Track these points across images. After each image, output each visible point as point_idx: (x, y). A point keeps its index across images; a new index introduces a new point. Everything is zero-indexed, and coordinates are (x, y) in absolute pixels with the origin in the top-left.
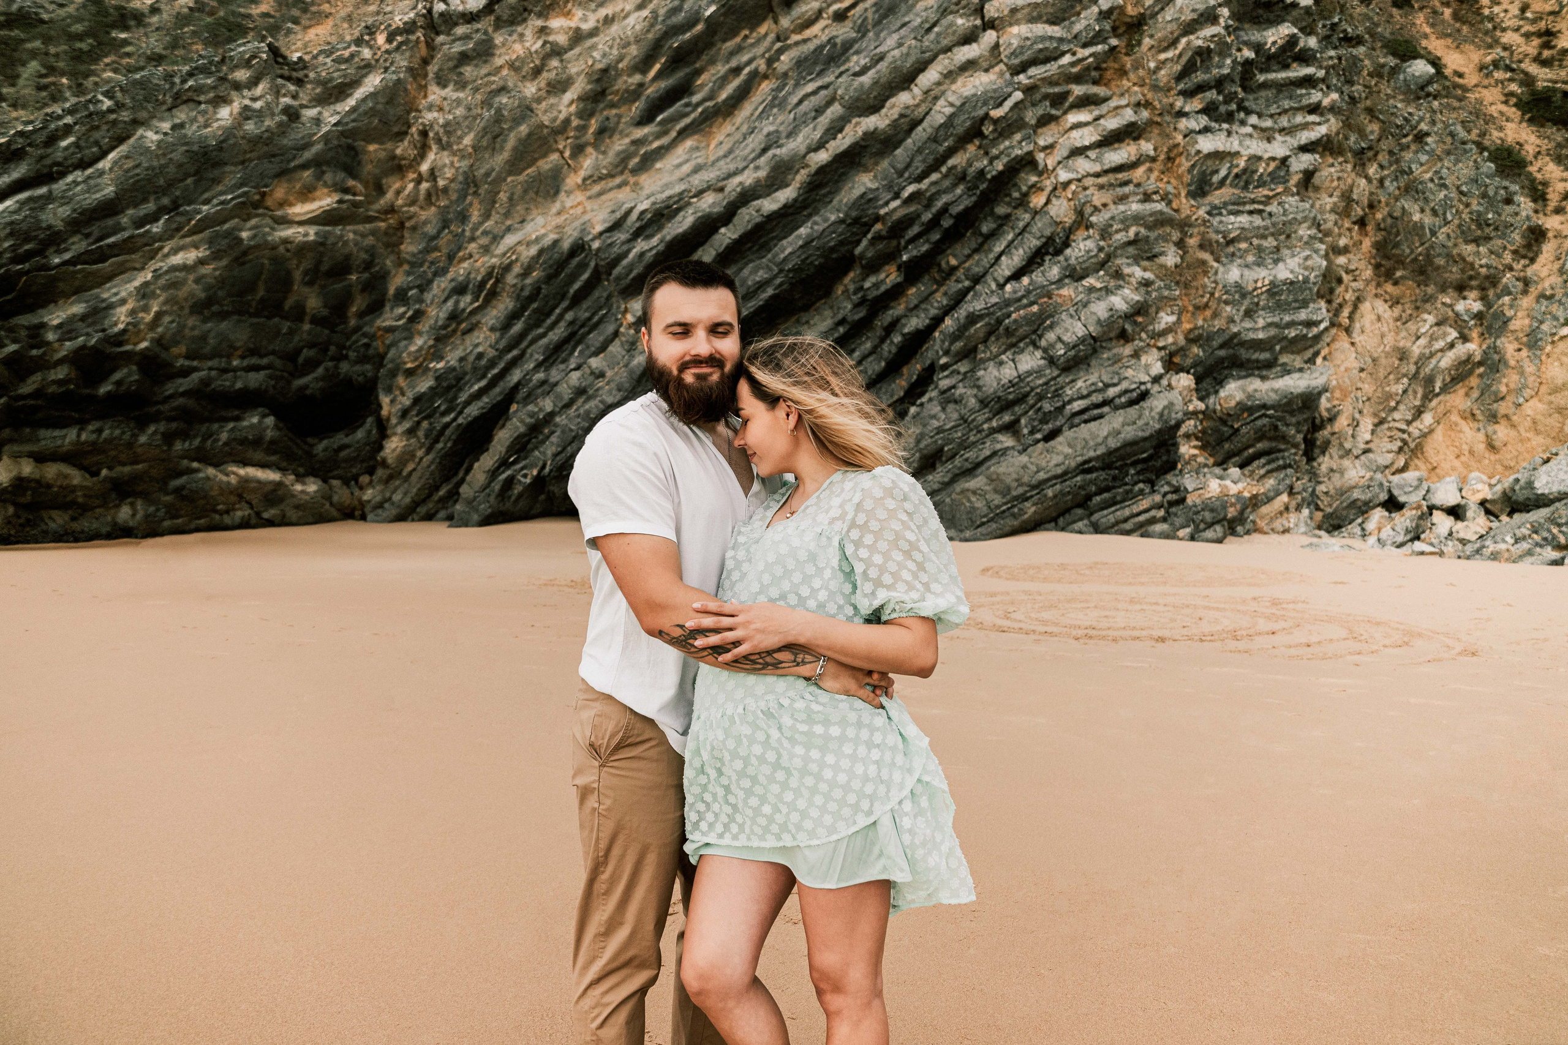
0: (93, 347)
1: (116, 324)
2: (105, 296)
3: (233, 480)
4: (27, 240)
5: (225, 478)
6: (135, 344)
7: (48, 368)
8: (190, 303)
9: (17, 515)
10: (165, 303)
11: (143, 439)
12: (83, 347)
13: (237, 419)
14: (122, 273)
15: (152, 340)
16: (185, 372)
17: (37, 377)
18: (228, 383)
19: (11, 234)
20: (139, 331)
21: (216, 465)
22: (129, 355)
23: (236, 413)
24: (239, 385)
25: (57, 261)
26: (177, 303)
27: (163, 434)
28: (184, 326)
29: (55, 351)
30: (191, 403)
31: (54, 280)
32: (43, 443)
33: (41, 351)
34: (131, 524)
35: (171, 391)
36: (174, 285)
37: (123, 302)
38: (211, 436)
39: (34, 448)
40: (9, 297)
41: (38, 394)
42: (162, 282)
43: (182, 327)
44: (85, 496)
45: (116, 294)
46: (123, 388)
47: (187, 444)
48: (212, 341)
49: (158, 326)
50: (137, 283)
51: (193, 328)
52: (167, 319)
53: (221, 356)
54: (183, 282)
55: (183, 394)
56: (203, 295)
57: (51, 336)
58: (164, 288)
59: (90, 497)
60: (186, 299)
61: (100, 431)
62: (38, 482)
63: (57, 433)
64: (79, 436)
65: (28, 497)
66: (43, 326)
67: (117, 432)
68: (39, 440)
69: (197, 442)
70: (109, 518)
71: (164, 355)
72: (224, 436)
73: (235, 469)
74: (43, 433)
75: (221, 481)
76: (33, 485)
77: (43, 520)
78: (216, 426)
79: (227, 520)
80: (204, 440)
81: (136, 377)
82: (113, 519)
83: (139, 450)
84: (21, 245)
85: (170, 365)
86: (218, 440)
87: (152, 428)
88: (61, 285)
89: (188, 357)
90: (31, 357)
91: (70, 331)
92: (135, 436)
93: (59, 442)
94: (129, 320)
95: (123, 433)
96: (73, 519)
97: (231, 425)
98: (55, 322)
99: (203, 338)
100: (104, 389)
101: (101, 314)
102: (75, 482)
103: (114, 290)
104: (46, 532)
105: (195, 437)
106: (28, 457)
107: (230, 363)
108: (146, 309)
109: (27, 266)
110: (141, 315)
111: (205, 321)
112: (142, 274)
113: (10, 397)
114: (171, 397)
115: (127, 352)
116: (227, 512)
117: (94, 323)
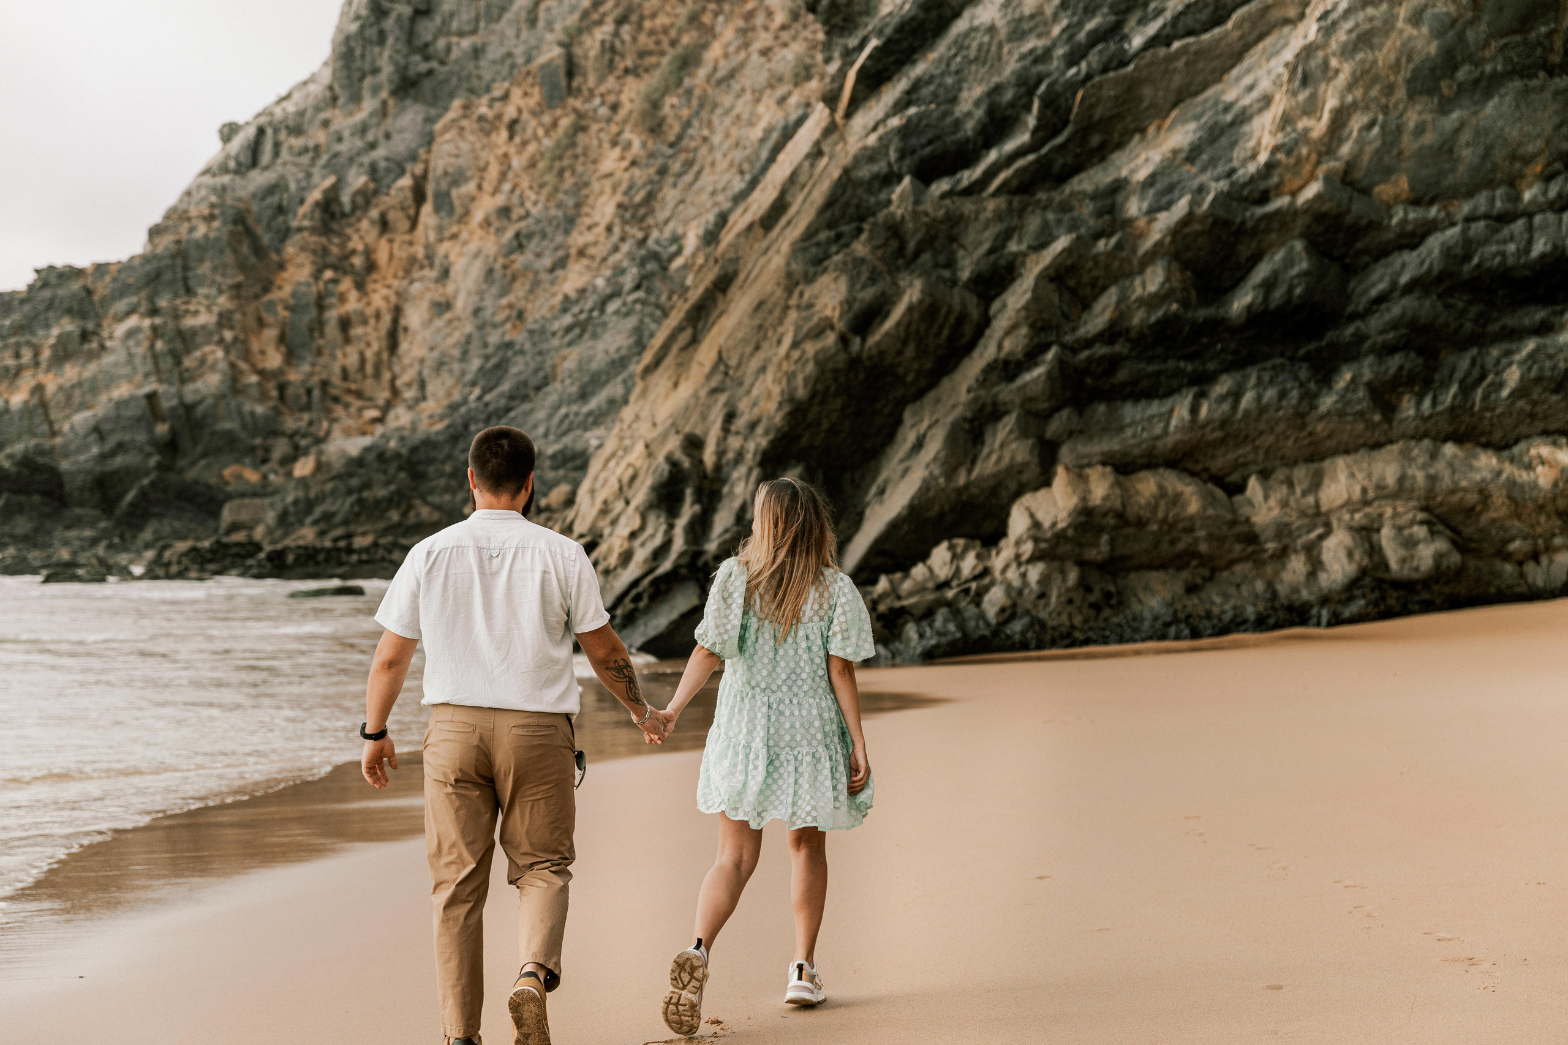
0: (1205, 216)
1: (1254, 156)
2: (1230, 96)
3: (1544, 477)
4: (1089, 11)
5: (1524, 476)
6: (1294, 194)
7: (1130, 275)
8: (1405, 73)
9: (1084, 585)
10: (1350, 87)
11: (1327, 402)
12: (1188, 219)
13: (1545, 329)
14: (1261, 37)
15: (1328, 179)
16: (1413, 239)
17: (1112, 295)
18: (1512, 247)
19: (1064, 6)
20: (1299, 162)
21: (1501, 447)
22: (1283, 220)
23: (1540, 315)
24: (1540, 247)
25: (1137, 41)
26: (1376, 79)
27: (1369, 385)
28: (1399, 130)
29: (1142, 235)
30: (1425, 307)
31: (1132, 86)
32: (1129, 432)
33: (1113, 241)
34: (1305, 595)
35: (1382, 286)
36: (1364, 40)
37: (1267, 101)
38: (1483, 377)
39: (1112, 444)
40: (1060, 139)
41: (1112, 333)
42: (1342, 36)
43: (1392, 135)
44: (1211, 537)
45: (1250, 88)
46: (1278, 294)
47: (1427, 403)
48: (1468, 154)
49: (1341, 141)
50: (1288, 55)
51: (1420, 130)
52: (1357, 122)
53: (1491, 184)
54: (1389, 24)
55: (1409, 289)
56: (1433, 48)
57: (1134, 207)
58: (1347, 51)
59: (1221, 539)
60: (1396, 67)
61: (1236, 395)
62: (1121, 515)
63: (1155, 408)
64: (1194, 410)
65: (1100, 550)
66: (1119, 187)
67: (1270, 394)
68: (1121, 429)
69: (1449, 396)
70: (1260, 586)
71: (1358, 207)
72: (1513, 376)
73: (1545, 451)
74: (1130, 412)
75: (1512, 483)
76: (1111, 521)
77: (1135, 595)
78: (1495, 352)
79: (1536, 575)
80: (1466, 389)
81: (1304, 265)
82: (1270, 586)
83: (1319, 427)
84: (1080, 24)
85: (1374, 226)
86: (1501, 385)
87: (1345, 377)
88: (1147, 91)
89: (1416, 202)
90: (1095, 259)
91: (1170, 189)
92: (1310, 398)
93: (1158, 429)
94: (1280, 138)
95: (1283, 395)
96: (1192, 589)
97: (1531, 345)
98: (1142, 175)
99: (1446, 149)
100: (1241, 301)
101: (1224, 141)
102: (1194, 506)
103: (1247, 81)
104: (1138, 618)
105: (1445, 385)
106: (1104, 464)
107: (1518, 197)
108: (1311, 108)
109: (1084, 65)
110: (1302, 124)
111: (1444, 108)
112: (1301, 27)
113: (1063, 346)
114: (1382, 299)
115: (1278, 212)
116: (1535, 556)
117: (1213, 162)
